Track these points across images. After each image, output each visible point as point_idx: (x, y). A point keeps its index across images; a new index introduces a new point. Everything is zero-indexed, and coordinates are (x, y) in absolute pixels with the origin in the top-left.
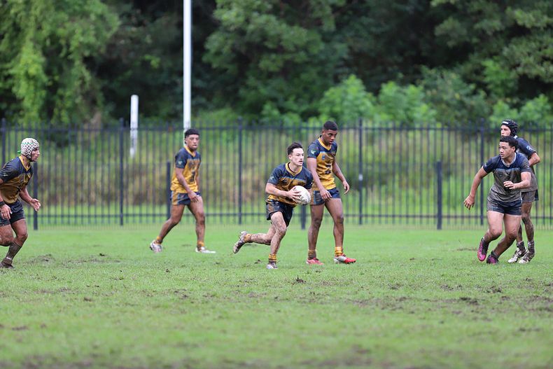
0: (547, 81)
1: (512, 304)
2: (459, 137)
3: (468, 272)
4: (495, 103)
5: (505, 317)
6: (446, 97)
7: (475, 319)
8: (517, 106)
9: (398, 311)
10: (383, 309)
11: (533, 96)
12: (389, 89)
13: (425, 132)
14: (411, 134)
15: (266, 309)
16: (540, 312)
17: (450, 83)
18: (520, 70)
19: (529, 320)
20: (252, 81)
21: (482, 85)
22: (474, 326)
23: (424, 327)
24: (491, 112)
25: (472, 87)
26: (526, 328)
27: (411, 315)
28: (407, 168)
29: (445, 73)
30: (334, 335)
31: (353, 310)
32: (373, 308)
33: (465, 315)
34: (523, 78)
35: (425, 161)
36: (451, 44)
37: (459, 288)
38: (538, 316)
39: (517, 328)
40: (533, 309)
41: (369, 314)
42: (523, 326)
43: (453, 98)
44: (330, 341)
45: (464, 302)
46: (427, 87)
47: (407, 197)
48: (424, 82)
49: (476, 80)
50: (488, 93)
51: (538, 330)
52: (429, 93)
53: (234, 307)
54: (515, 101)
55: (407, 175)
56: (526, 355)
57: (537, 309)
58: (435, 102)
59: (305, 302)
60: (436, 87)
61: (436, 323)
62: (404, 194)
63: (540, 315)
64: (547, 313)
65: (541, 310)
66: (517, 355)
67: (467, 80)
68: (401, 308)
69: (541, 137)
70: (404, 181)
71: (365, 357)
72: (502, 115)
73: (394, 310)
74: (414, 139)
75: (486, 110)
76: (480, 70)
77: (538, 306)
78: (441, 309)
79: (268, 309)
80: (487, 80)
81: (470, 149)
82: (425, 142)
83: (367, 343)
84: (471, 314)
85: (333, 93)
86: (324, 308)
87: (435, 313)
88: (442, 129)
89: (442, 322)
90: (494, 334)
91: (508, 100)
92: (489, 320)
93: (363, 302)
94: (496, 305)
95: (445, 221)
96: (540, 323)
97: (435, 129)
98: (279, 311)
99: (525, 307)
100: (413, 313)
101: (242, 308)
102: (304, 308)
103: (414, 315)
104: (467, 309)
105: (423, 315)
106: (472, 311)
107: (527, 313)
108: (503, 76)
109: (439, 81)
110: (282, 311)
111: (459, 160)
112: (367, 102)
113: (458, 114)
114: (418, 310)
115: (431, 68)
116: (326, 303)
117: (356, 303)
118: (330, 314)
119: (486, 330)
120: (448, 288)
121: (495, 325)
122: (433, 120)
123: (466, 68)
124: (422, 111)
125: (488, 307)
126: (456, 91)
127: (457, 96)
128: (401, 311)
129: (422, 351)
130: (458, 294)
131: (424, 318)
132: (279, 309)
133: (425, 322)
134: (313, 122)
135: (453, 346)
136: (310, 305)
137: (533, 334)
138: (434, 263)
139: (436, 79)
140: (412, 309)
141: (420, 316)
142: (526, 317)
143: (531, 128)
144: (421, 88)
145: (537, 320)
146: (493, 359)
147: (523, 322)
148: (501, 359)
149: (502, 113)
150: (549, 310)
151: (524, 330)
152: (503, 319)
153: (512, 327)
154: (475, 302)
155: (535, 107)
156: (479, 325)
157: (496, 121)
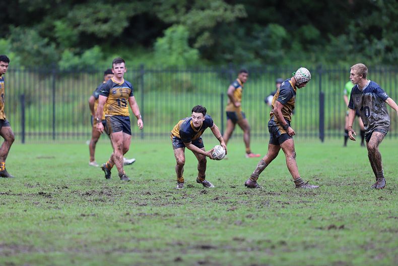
1: (76, 196)
2: (37, 76)
3: (44, 174)
4: (63, 52)
5: (71, 206)
6: (28, 48)
7: (49, 208)
8: (79, 54)
11: (90, 47)
13: (12, 73)
16: (95, 202)
17: (30, 37)
18: (81, 28)
19: (88, 208)
21: (53, 39)
22: (48, 213)
23: (12, 214)
24: (60, 59)
25: (46, 40)
26: (86, 214)
27: (3, 205)
29: (27, 30)
33: (42, 205)
34: (83, 35)
35: (12, 94)
36: (31, 9)
37: (38, 186)
39: (79, 214)
40: (91, 200)
42: (83, 213)
43: (32, 48)
45: (41, 195)
46: (13, 41)
48: (12, 36)
49: (49, 35)
50: (58, 45)
51: (94, 215)
52: (15, 45)
54: (78, 50)
56: (86, 233)
57: (93, 200)
58: (19, 51)
60: (19, 40)
61: (20, 211)
63: (95, 204)
64: (101, 203)
65: (96, 200)
66: (79, 234)
67: (42, 35)
69: (96, 77)
72: (68, 60)
75: (56, 57)
76: (52, 28)
77: (95, 198)
78: (24, 201)
80: (57, 35)
81: (45, 85)
82: (12, 80)
84: (46, 204)
87: (20, 204)
88: (25, 71)
89: (26, 211)
90: (62, 218)
91: (73, 49)
92: (59, 209)
94: (64, 198)
95: (27, 137)
96: (96, 210)
97: (20, 71)
99: (86, 199)
103: (5, 206)
104: (43, 200)
105: (11, 206)
106: (47, 202)
107: (86, 203)
108: (69, 32)
109: (22, 36)
111: (37, 93)
113: (37, 59)
114: (8, 202)
115: (16, 26)
119: (57, 216)
120: (30, 186)
121: (64, 212)
122: (18, 64)
123: (42, 26)
125: (58, 199)
126: (35, 42)
127: (36, 47)
129: (11, 232)
130: (36, 190)
131: (12, 208)
133: (13, 211)
135: (33, 228)
137: (91, 218)
138: (20, 168)
139: (19, 35)
140: (3, 201)
141: (9, 206)
142: (86, 206)
143: (89, 70)
144: (9, 41)
145: (94, 208)
146: (62, 236)
147: (84, 210)
148: (67, 236)
149: (68, 59)
150: (102, 201)
151: (84, 215)
152: (69, 208)
153: (75, 213)
154: (49, 196)
155: (91, 55)
156: (52, 212)
157: (63, 65)
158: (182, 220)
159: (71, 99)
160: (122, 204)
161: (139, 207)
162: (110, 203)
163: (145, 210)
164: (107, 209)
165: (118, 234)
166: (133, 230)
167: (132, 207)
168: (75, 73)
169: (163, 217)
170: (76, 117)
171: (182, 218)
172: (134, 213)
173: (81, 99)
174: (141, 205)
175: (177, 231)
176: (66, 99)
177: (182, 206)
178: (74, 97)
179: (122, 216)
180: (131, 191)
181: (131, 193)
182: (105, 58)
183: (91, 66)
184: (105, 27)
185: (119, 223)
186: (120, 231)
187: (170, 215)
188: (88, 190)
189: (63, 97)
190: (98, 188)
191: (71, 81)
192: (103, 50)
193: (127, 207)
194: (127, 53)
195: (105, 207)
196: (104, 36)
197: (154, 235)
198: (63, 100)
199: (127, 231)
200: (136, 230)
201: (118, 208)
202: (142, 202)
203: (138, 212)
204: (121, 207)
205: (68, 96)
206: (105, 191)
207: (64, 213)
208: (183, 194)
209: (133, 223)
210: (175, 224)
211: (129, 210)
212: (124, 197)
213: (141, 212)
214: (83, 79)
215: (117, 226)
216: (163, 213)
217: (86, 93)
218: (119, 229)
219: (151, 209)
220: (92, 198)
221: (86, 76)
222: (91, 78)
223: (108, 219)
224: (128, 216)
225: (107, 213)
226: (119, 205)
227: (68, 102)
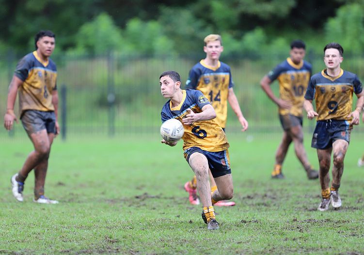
8: (239, 38)
9: (142, 207)
10: (130, 206)
12: (134, 25)
15: (33, 208)
16: (258, 207)
18: (242, 9)
19: (249, 214)
23: (163, 221)
26: (247, 220)
27: (153, 210)
30: (89, 228)
31: (105, 208)
32: (122, 206)
33: (197, 210)
38: (257, 211)
39: (240, 220)
40: (253, 205)
41: (118, 210)
42: (244, 219)
44: (85, 233)
49: (204, 16)
51: (256, 222)
53: (6, 207)
57: (256, 204)
58: (172, 35)
59: (65, 201)
61: (173, 217)
63: (258, 209)
64: (265, 208)
65: (259, 205)
67: (198, 16)
68: (144, 205)
71: (114, 246)
73: (139, 207)
76: (207, 9)
77: (257, 202)
78: (178, 205)
79: (34, 207)
83: (116, 234)
85: (87, 29)
86: (81, 206)
87: (172, 208)
89: (179, 216)
93: (113, 201)
96: (258, 216)
98: (44, 209)
99: (247, 204)
100: (154, 209)
101: (12, 207)
102: (65, 206)
105: (163, 211)
107: (247, 208)
110: (46, 209)
112: (115, 36)
114: (159, 206)
116: (83, 202)
117: (107, 202)
118: (86, 211)
123: (197, 7)
131: (164, 213)
132: (43, 208)
133: (164, 217)
134: (71, 53)
136: (69, 204)
137: (253, 225)
140: (153, 206)
141: (160, 212)
142: (247, 211)
145: (256, 214)
146: (220, 246)
147: (245, 216)
148: (226, 246)
150: (265, 205)
151: (245, 222)
152: (228, 213)
153: (235, 219)
155: (253, 38)
158: (357, 227)
160: (288, 209)
161: (309, 212)
162: (274, 208)
163: (314, 216)
164: (271, 214)
165: (283, 243)
166: (300, 238)
167: (300, 213)
169: (335, 224)
171: (357, 225)
172: (303, 219)
174: (310, 211)
175: (352, 239)
177: (357, 212)
179: (288, 222)
180: (298, 194)
181: (299, 197)
182: (268, 42)
184: (269, 7)
185: (285, 231)
186: (286, 239)
187: (344, 222)
188: (250, 193)
190: (261, 191)
193: (294, 212)
195: (269, 213)
197: (325, 244)
199: (294, 240)
201: (283, 213)
202: (311, 207)
203: (306, 218)
204: (287, 212)
206: (269, 194)
207: (222, 219)
208: (358, 198)
209: (301, 231)
210: (349, 232)
211: (296, 216)
212: (291, 200)
213: (310, 218)
215: (282, 234)
216: (336, 219)
218: (285, 237)
219: (322, 215)
220: (255, 201)
223: (272, 226)
224: (295, 222)
225: (271, 219)
226: (285, 210)
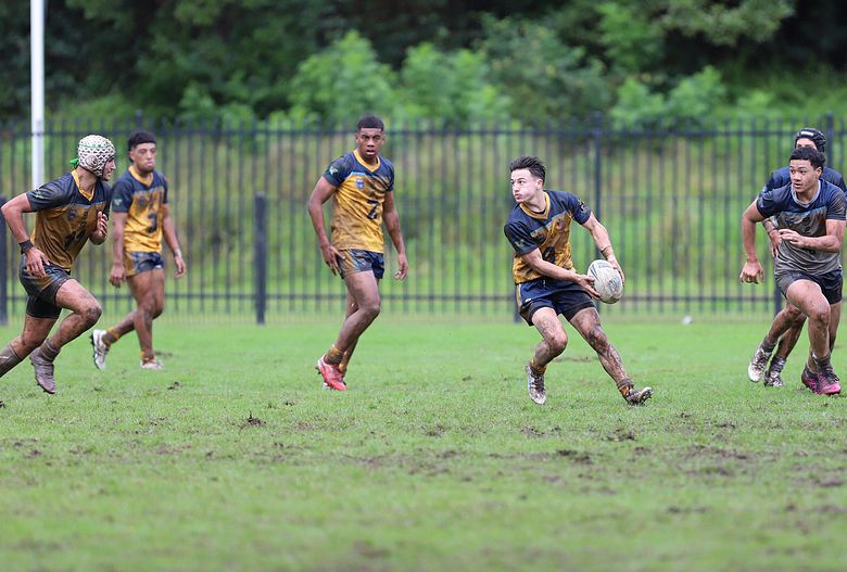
0: (718, 41)
1: (655, 460)
2: (554, 147)
4: (621, 83)
5: (642, 487)
6: (529, 73)
7: (586, 490)
8: (663, 89)
9: (440, 476)
10: (412, 473)
11: (691, 69)
12: (422, 58)
13: (489, 138)
14: (463, 142)
15: (190, 476)
16: (706, 477)
17: (536, 45)
18: (667, 20)
19: (687, 492)
20: (160, 43)
21: (596, 50)
22: (584, 504)
23: (489, 507)
24: (614, 101)
25: (578, 52)
26: (682, 507)
27: (465, 484)
28: (456, 207)
29: (527, 26)
30: (319, 522)
31: (356, 476)
32: (394, 473)
33: (566, 483)
34: (674, 37)
35: (490, 194)
37: (556, 433)
38: (703, 485)
39: (664, 507)
40: (694, 472)
41: (386, 483)
42: (676, 504)
43: (543, 75)
44: (311, 534)
45: (565, 458)
46: (493, 54)
47: (457, 261)
48: (488, 44)
49: (586, 40)
50: (609, 64)
51: (702, 510)
52: (497, 65)
53: (129, 473)
54: (659, 78)
55: (456, 218)
56: (681, 557)
57: (701, 471)
58: (507, 80)
59: (264, 462)
60: (509, 53)
61: (511, 499)
62: (450, 256)
63: (707, 483)
64: (720, 478)
65: (708, 471)
66: (664, 558)
67: (568, 40)
68: (446, 471)
69: (708, 147)
70: (452, 231)
71: (377, 565)
72: (634, 105)
73: (432, 475)
74: (470, 152)
75: (605, 97)
76: (592, 22)
77: (704, 466)
78: (521, 472)
79: (193, 475)
80: (606, 39)
81: (574, 171)
82: (490, 157)
83: (381, 537)
84: (577, 480)
85: (315, 66)
86: (300, 474)
87: (509, 479)
88: (522, 133)
89: (524, 498)
90: (620, 519)
91: (647, 77)
92: (612, 493)
93: (375, 461)
94: (625, 465)
96: (708, 497)
97: (509, 133)
98: (215, 479)
99: (680, 468)
100: (468, 480)
101: (143, 473)
102: (263, 472)
103: (470, 484)
104: (569, 471)
105: (487, 484)
106: (581, 476)
107: (682, 479)
108: (637, 33)
109: (516, 43)
110: (220, 478)
112: (379, 83)
113: (553, 103)
114: (478, 474)
115: (501, 16)
116: (304, 463)
117: (361, 463)
118: (312, 484)
119: (606, 511)
120: (535, 432)
121: (624, 501)
122: (505, 116)
123: (566, 17)
124: (485, 99)
125: (609, 467)
126: (548, 60)
127: (550, 70)
128: (446, 476)
129: (486, 552)
130: (553, 444)
131: (490, 490)
132: (215, 475)
133: (491, 497)
134: (277, 121)
135: (545, 542)
136: (273, 468)
137: (695, 517)
138: (509, 386)
139: (509, 38)
140: (467, 473)
141: (481, 486)
142: (682, 486)
143: (690, 130)
144: (482, 54)
145: (702, 492)
146: (619, 565)
147: (675, 496)
148: (633, 565)
149: (634, 102)
150: (724, 473)
151: (676, 511)
152: (638, 491)
153: (654, 505)
154: (585, 459)
155: (696, 90)
156: (593, 502)
157: (623, 116)
159: (642, 206)
160: (776, 482)
161: (823, 490)
162: (744, 478)
163: (837, 497)
164: (736, 494)
165: (764, 561)
166: (806, 548)
167: (802, 490)
168: (653, 137)
170: (656, 253)
172: (809, 506)
173: (669, 204)
174: (827, 485)
176: (629, 206)
178: (649, 200)
179: (776, 513)
180: (800, 448)
182: (731, 99)
183: (694, 121)
184: (732, 19)
185: (769, 533)
186: (771, 552)
189: (623, 200)
191: (643, 159)
192: (726, 79)
193: (790, 489)
194: (790, 87)
195: (731, 490)
196: (731, 41)
198: (622, 212)
199: (790, 552)
200: (814, 550)
201: (764, 491)
202: (829, 478)
203: (819, 503)
204: (773, 489)
205: (635, 198)
209: (805, 532)
211: (795, 498)
212: (782, 462)
213: (826, 503)
214: (675, 153)
215: (762, 539)
217: (681, 192)
218: (767, 546)
220: (698, 463)
221: (682, 144)
222: (694, 151)
223: (739, 520)
224: (793, 514)
225: (737, 504)
226: (767, 484)
227: (635, 215)
